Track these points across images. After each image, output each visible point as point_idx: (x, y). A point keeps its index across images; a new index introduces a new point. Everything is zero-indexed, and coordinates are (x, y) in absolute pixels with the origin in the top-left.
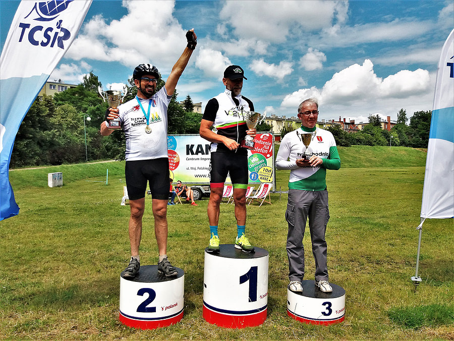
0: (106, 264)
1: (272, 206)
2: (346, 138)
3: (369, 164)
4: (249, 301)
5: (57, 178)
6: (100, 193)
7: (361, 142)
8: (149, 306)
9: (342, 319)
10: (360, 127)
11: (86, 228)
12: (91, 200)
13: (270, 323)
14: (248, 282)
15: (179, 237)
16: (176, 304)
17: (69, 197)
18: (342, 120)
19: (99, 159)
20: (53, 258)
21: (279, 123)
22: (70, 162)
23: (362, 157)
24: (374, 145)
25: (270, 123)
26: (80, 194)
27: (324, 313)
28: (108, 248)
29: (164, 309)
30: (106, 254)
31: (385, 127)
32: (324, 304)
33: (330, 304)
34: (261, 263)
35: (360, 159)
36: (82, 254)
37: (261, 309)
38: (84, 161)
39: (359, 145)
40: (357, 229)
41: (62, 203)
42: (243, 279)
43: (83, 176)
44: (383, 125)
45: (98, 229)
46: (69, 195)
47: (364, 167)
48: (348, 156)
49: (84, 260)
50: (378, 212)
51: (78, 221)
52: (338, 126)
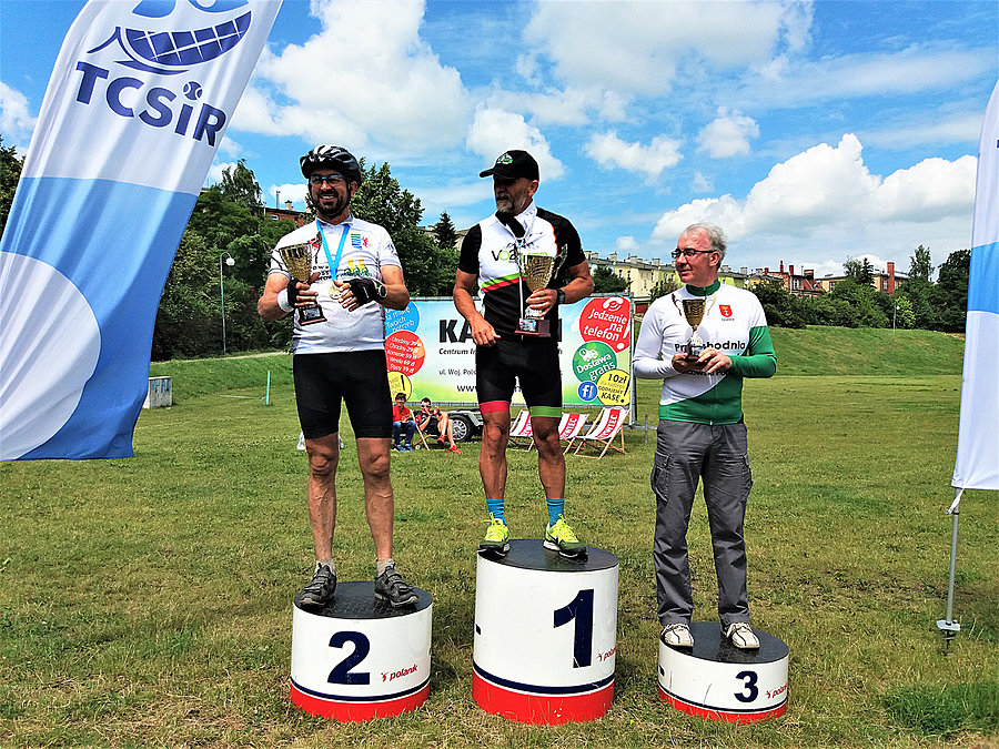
0: (262, 576)
1: (628, 457)
2: (795, 310)
3: (844, 368)
4: (575, 666)
5: (159, 388)
6: (251, 423)
7: (827, 319)
8: (354, 670)
9: (781, 710)
10: (826, 286)
11: (220, 497)
12: (233, 437)
13: (619, 716)
14: (572, 624)
15: (421, 520)
16: (415, 668)
17: (186, 431)
18: (786, 270)
19: (252, 348)
20: (149, 561)
21: (645, 274)
22: (188, 353)
23: (830, 352)
24: (857, 326)
25: (624, 275)
26: (208, 425)
27: (740, 697)
28: (267, 541)
29: (388, 677)
30: (262, 556)
31: (882, 285)
32: (741, 676)
33: (754, 676)
34: (601, 583)
35: (826, 356)
36: (211, 554)
37: (600, 684)
38: (219, 353)
39: (823, 324)
40: (817, 511)
41: (170, 443)
42: (561, 617)
43: (216, 386)
44: (877, 280)
45: (246, 501)
46: (184, 426)
47: (835, 373)
48: (799, 349)
49: (216, 566)
50: (864, 475)
51: (203, 482)
52: (776, 282)
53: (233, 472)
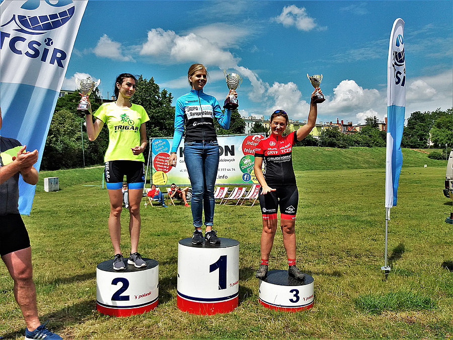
2: (344, 140)
3: (367, 166)
4: (219, 289)
5: (53, 182)
6: (95, 196)
7: (359, 144)
8: (123, 295)
9: (310, 306)
10: (358, 129)
11: (76, 228)
12: (86, 203)
14: (217, 271)
16: (149, 294)
17: (64, 200)
18: (340, 122)
19: (97, 163)
20: (40, 255)
22: (67, 166)
23: (360, 158)
24: (372, 147)
26: (75, 198)
27: (291, 300)
29: (138, 297)
31: (383, 128)
32: (292, 291)
33: (297, 292)
35: (358, 160)
36: (69, 252)
37: (231, 297)
38: (82, 166)
39: (356, 146)
41: (56, 206)
42: (213, 268)
43: (79, 181)
44: (380, 126)
45: (88, 230)
46: (63, 199)
47: (363, 168)
48: (346, 157)
49: (71, 257)
50: (367, 210)
51: (69, 222)
52: (336, 128)
53: (84, 218)
